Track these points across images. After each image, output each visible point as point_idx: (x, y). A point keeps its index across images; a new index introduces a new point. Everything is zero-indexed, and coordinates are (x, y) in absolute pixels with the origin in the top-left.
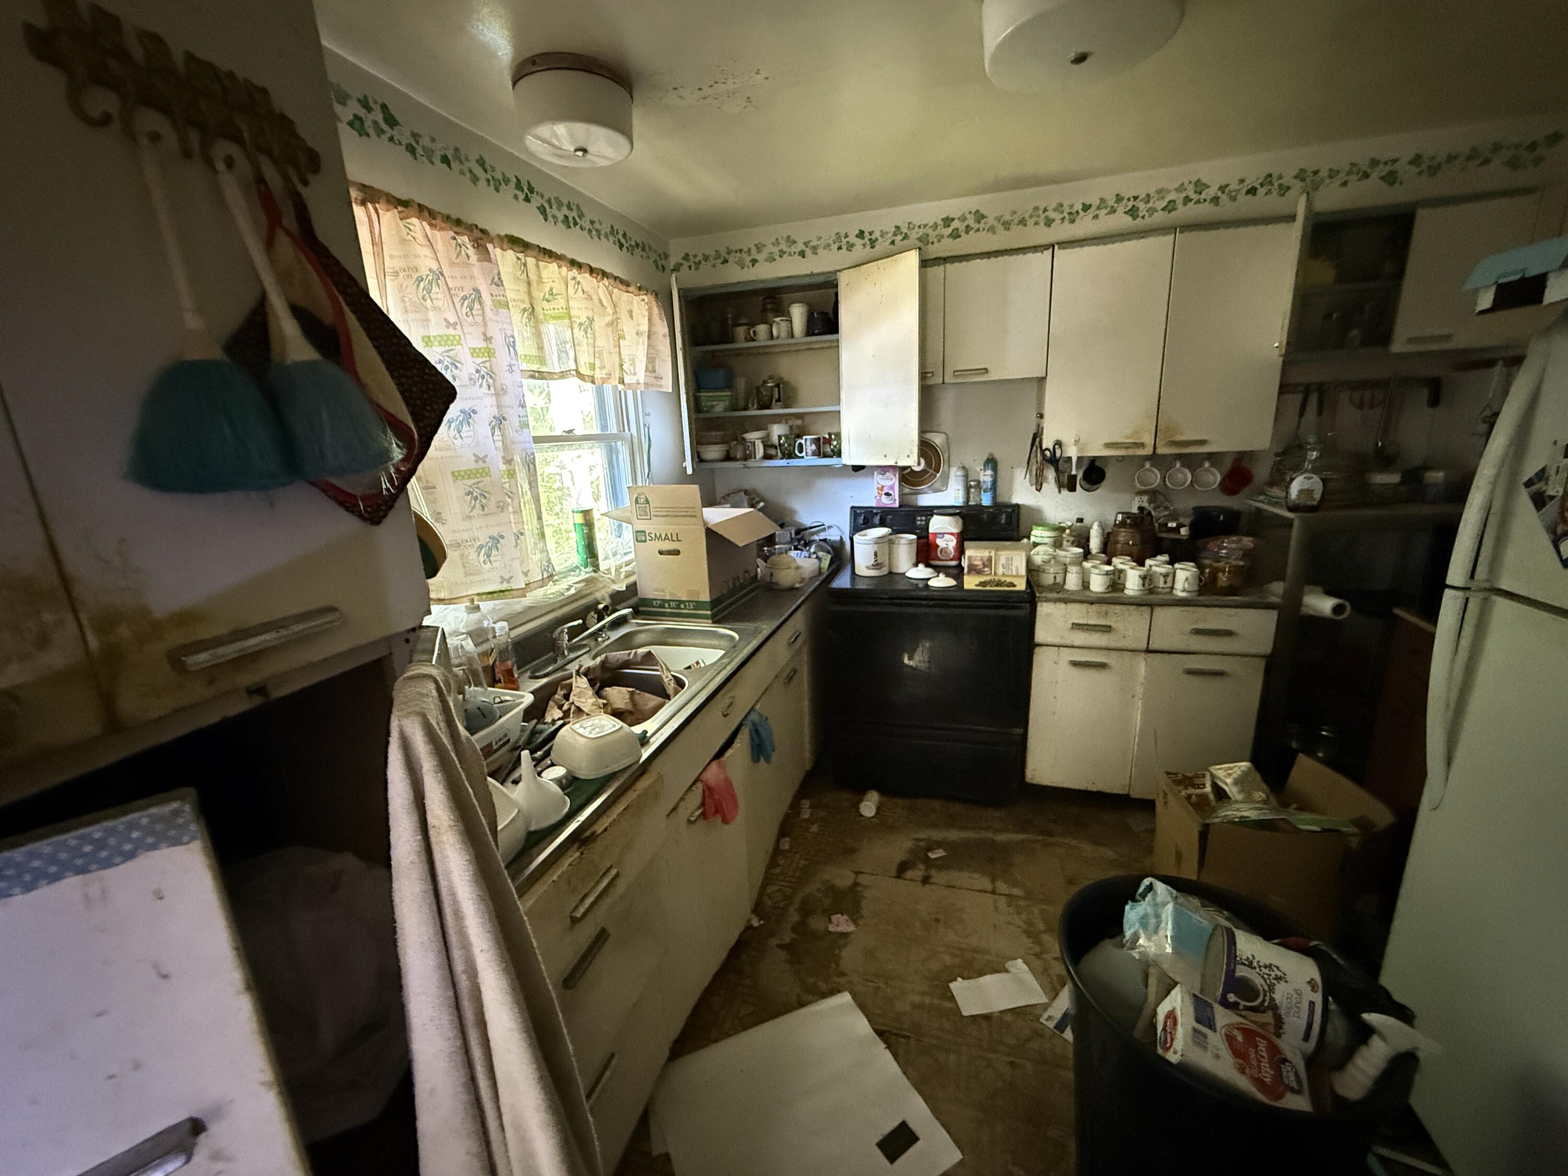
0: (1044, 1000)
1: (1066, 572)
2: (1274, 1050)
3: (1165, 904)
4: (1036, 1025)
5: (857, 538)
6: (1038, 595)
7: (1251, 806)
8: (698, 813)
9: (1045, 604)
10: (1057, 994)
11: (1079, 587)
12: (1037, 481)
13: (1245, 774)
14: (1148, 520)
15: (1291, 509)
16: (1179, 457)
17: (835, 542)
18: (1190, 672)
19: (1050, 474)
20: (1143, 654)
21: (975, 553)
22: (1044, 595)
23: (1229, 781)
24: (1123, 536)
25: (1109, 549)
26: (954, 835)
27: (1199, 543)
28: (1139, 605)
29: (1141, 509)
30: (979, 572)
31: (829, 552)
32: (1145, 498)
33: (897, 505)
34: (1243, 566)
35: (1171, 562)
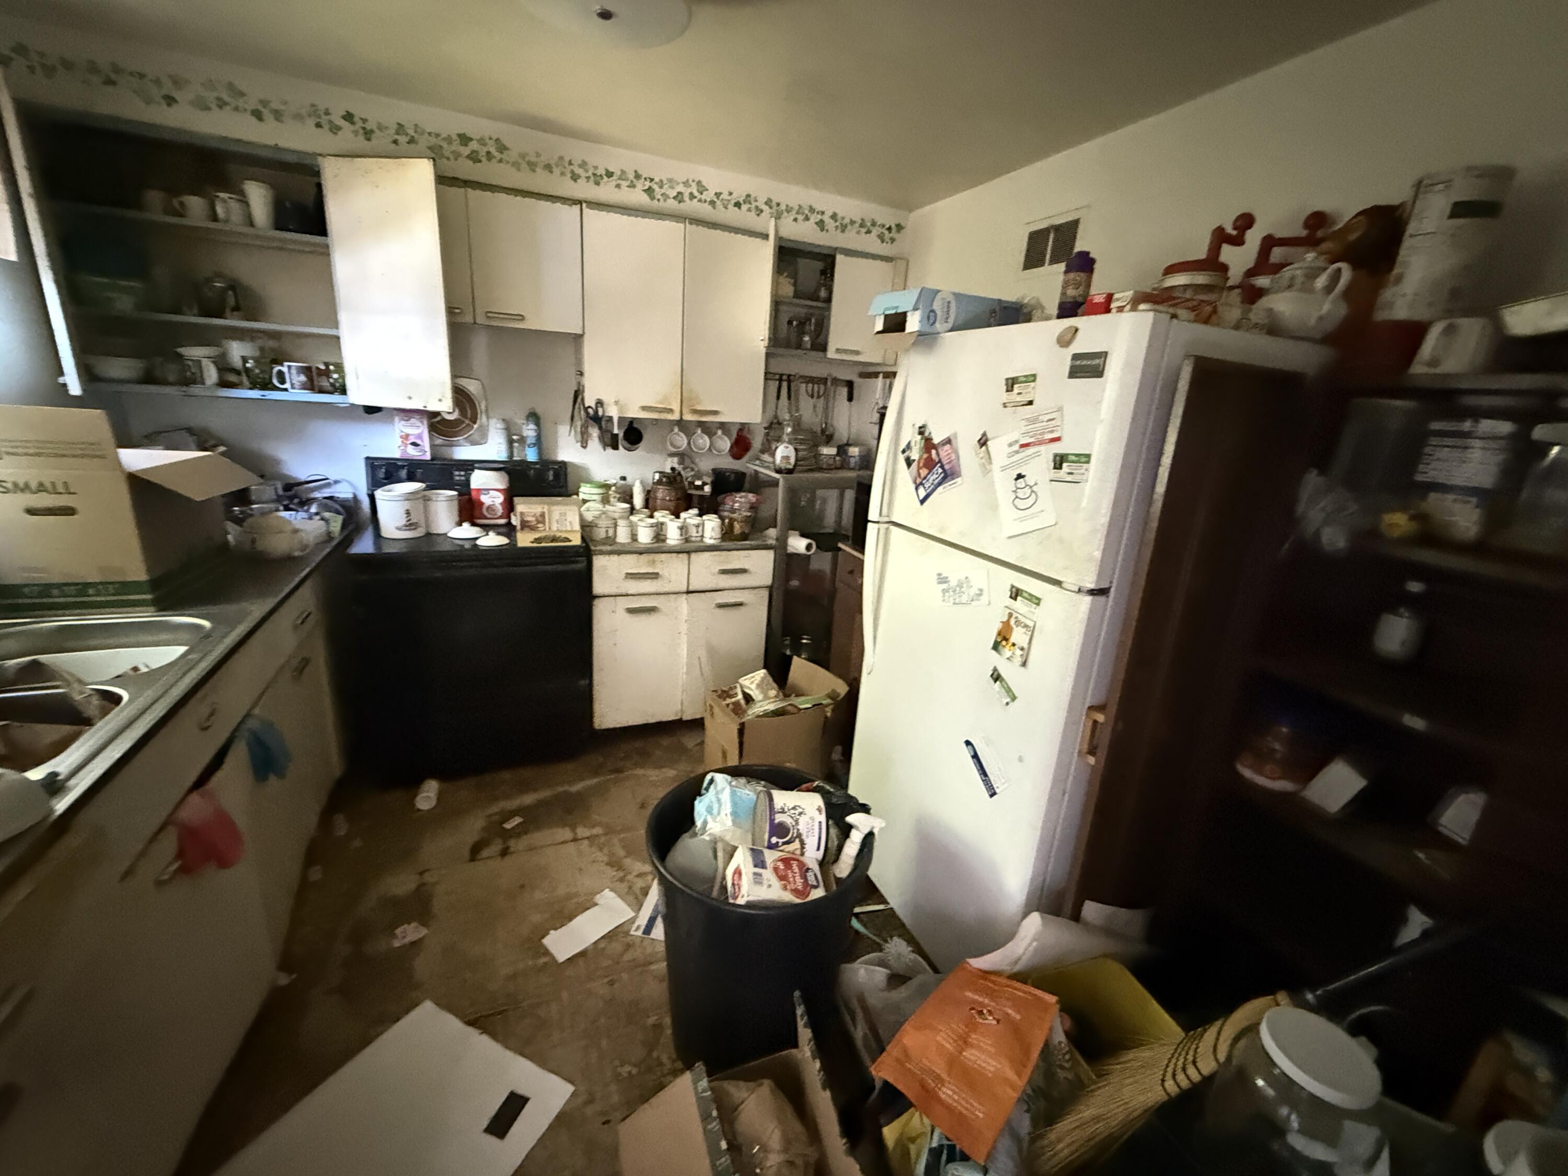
0: (632, 914)
1: (616, 526)
2: (801, 865)
3: (723, 789)
4: (629, 938)
5: (379, 494)
6: (593, 548)
7: (768, 701)
8: (175, 866)
9: (601, 557)
10: (641, 906)
11: (629, 541)
12: (582, 437)
13: (763, 679)
14: (678, 478)
15: (779, 471)
16: (701, 424)
17: (346, 500)
18: (721, 606)
19: (594, 432)
20: (685, 596)
21: (526, 507)
22: (598, 548)
23: (753, 686)
24: (661, 493)
25: (650, 504)
26: (529, 799)
27: (720, 498)
28: (678, 552)
29: (673, 469)
30: (533, 529)
31: (339, 513)
32: (676, 459)
33: (428, 457)
34: (750, 516)
35: (700, 515)
